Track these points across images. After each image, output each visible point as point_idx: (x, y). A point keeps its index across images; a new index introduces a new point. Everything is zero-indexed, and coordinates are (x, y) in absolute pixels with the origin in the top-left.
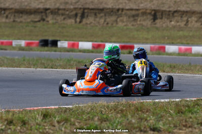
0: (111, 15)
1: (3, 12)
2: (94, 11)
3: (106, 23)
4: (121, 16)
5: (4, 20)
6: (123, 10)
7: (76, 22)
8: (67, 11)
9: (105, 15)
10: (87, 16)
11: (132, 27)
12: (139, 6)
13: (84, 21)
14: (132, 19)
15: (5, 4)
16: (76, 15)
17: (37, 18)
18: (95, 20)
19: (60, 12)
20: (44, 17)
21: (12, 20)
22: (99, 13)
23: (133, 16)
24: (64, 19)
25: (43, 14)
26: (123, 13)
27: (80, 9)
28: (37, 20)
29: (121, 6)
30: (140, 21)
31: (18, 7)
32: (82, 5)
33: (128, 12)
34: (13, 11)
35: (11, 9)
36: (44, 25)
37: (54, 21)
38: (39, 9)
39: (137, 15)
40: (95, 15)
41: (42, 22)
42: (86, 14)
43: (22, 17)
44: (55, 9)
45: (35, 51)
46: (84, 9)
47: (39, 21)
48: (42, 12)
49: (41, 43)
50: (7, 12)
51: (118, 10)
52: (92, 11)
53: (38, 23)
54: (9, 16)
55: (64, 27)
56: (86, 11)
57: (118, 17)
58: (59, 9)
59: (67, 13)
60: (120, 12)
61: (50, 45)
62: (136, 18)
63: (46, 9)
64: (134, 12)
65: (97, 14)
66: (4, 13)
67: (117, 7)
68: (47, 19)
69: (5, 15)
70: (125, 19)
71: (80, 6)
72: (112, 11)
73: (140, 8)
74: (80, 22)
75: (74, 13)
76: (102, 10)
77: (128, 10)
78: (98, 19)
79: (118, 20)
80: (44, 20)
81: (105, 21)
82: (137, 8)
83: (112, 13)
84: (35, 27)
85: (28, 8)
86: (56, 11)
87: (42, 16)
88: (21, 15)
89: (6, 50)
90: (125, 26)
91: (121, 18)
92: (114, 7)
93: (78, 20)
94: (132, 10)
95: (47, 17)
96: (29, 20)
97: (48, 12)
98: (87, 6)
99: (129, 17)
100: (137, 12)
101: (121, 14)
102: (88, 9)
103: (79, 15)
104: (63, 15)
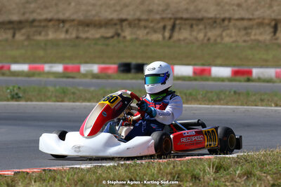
0: (214, 28)
1: (61, 25)
2: (190, 22)
3: (206, 38)
4: (228, 29)
5: (63, 36)
6: (230, 20)
7: (164, 38)
8: (152, 22)
9: (205, 28)
10: (180, 29)
11: (244, 44)
12: (253, 15)
13: (176, 36)
14: (243, 32)
15: (64, 14)
16: (164, 28)
17: (109, 32)
18: (191, 35)
19: (142, 23)
20: (119, 31)
21: (74, 35)
22: (197, 25)
23: (245, 28)
24: (148, 33)
25: (118, 27)
26: (231, 24)
27: (170, 19)
28: (109, 35)
29: (227, 15)
30: (255, 35)
31: (82, 18)
32: (173, 14)
33: (239, 24)
34: (76, 22)
35: (73, 20)
36: (119, 42)
38: (112, 20)
39: (251, 27)
40: (191, 26)
41: (116, 38)
42: (177, 27)
43: (88, 31)
44: (135, 20)
45: (114, 79)
46: (176, 19)
47: (112, 37)
48: (115, 24)
49: (122, 68)
50: (67, 25)
51: (223, 20)
52: (187, 22)
53: (111, 40)
54: (70, 30)
55: (147, 45)
56: (178, 22)
57: (224, 31)
58: (139, 20)
59: (152, 25)
60: (226, 22)
61: (133, 71)
62: (250, 31)
63: (122, 21)
64: (245, 23)
65: (194, 26)
66: (63, 27)
67: (222, 16)
68: (123, 34)
69: (65, 29)
70: (234, 32)
71: (170, 16)
72: (215, 22)
73: (255, 17)
74: (170, 37)
75: (161, 24)
76: (201, 20)
77: (237, 20)
78: (194, 34)
79: (224, 34)
80: (118, 35)
81: (205, 36)
82: (251, 17)
83: (215, 25)
84: (107, 45)
85: (97, 18)
86: (137, 22)
87: (116, 29)
88: (86, 29)
89: (73, 78)
90: (234, 42)
91: (228, 32)
92: (218, 16)
93: (167, 34)
94: (242, 19)
95: (122, 30)
96: (98, 36)
97: (125, 24)
98: (180, 15)
99: (239, 30)
100: (251, 23)
101: (227, 26)
102: (181, 19)
103: (169, 27)
104: (145, 27)
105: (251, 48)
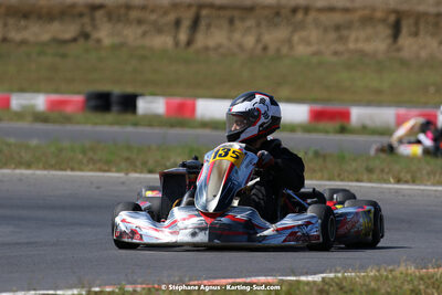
0: (276, 25)
2: (228, 13)
3: (260, 46)
6: (307, 10)
7: (177, 44)
8: (153, 11)
9: (258, 25)
10: (208, 26)
11: (334, 59)
12: (353, 1)
13: (201, 40)
14: (332, 35)
16: (178, 23)
17: (69, 30)
18: (230, 39)
19: (134, 14)
20: (88, 29)
22: (243, 19)
23: (338, 28)
24: (144, 34)
25: (86, 20)
26: (310, 18)
27: (190, 6)
28: (68, 36)
29: (301, 1)
33: (325, 18)
34: (2, 10)
36: (87, 51)
37: (116, 40)
39: (349, 26)
40: (231, 21)
41: (81, 41)
42: (203, 23)
43: (26, 28)
44: (120, 6)
46: (201, 7)
47: (74, 40)
48: (81, 15)
49: (92, 103)
51: (295, 10)
52: (222, 13)
53: (72, 45)
55: (143, 58)
56: (204, 12)
57: (295, 31)
58: (128, 7)
59: (153, 17)
60: (300, 16)
61: (115, 108)
62: (345, 33)
63: (94, 8)
64: (337, 18)
65: (237, 22)
67: (293, 2)
68: (95, 35)
70: (314, 35)
71: (188, 1)
72: (278, 14)
74: (189, 43)
75: (172, 17)
76: (251, 9)
77: (321, 10)
78: (237, 36)
79: (296, 38)
80: (86, 36)
81: (258, 40)
82: (348, 5)
83: (277, 20)
84: (64, 56)
86: (122, 11)
87: (83, 25)
88: (23, 23)
90: (315, 54)
91: (304, 34)
92: (283, 2)
93: (183, 37)
94: (331, 9)
95: (95, 27)
96: (46, 37)
97: (99, 14)
99: (326, 30)
100: (348, 17)
101: (302, 22)
102: (212, 6)
103: (186, 23)
104: (140, 22)
105: (349, 67)
